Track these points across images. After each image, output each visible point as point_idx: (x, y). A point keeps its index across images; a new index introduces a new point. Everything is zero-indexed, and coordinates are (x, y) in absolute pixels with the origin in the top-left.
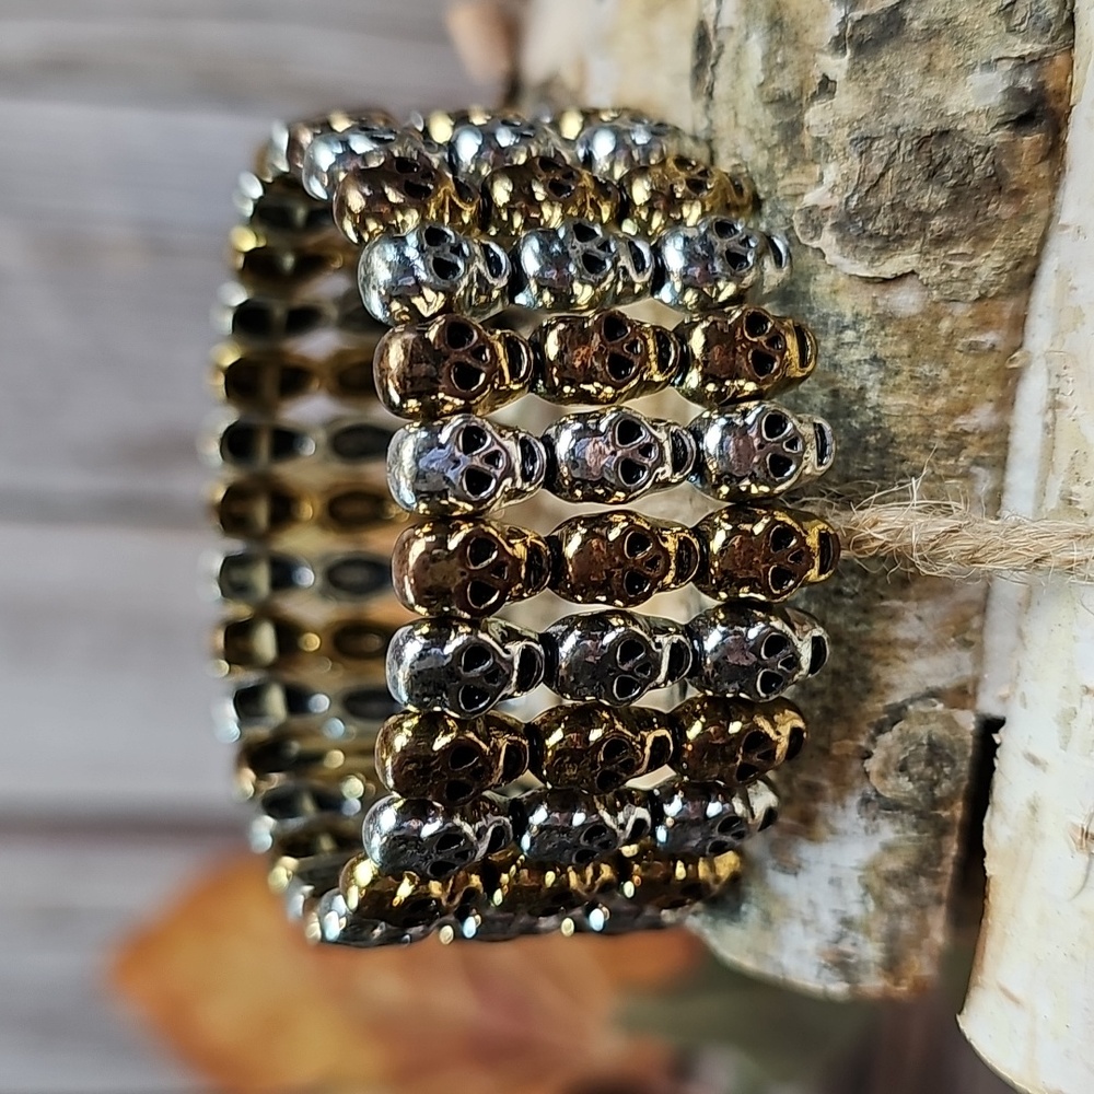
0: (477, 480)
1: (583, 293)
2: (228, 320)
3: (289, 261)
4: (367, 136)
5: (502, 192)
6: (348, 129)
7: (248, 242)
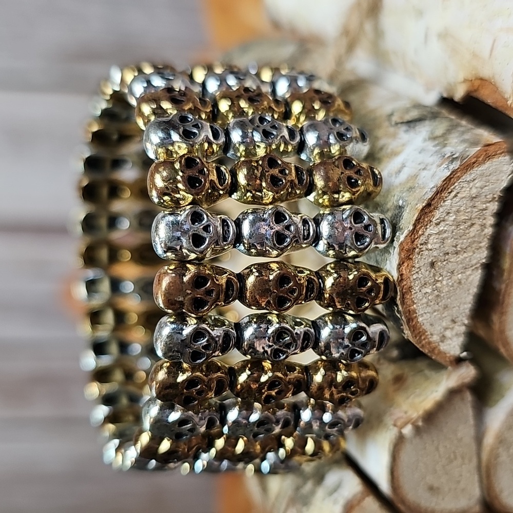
3: (115, 137)
4: (160, 76)
5: (224, 106)
6: (152, 73)
7: (95, 128)
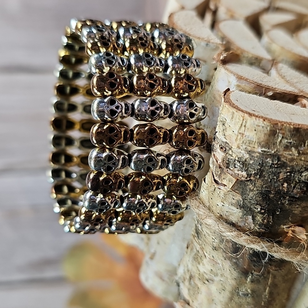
0: (113, 113)
1: (145, 69)
2: (58, 74)
3: (73, 60)
7: (63, 54)
